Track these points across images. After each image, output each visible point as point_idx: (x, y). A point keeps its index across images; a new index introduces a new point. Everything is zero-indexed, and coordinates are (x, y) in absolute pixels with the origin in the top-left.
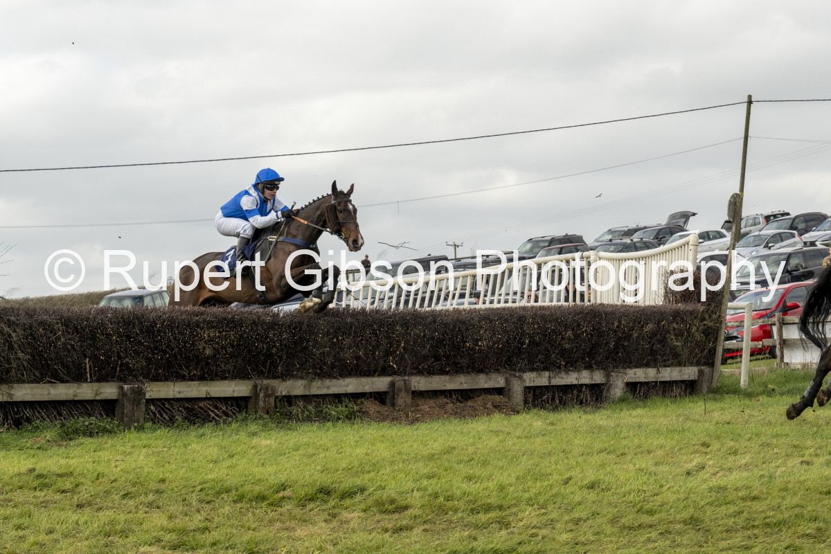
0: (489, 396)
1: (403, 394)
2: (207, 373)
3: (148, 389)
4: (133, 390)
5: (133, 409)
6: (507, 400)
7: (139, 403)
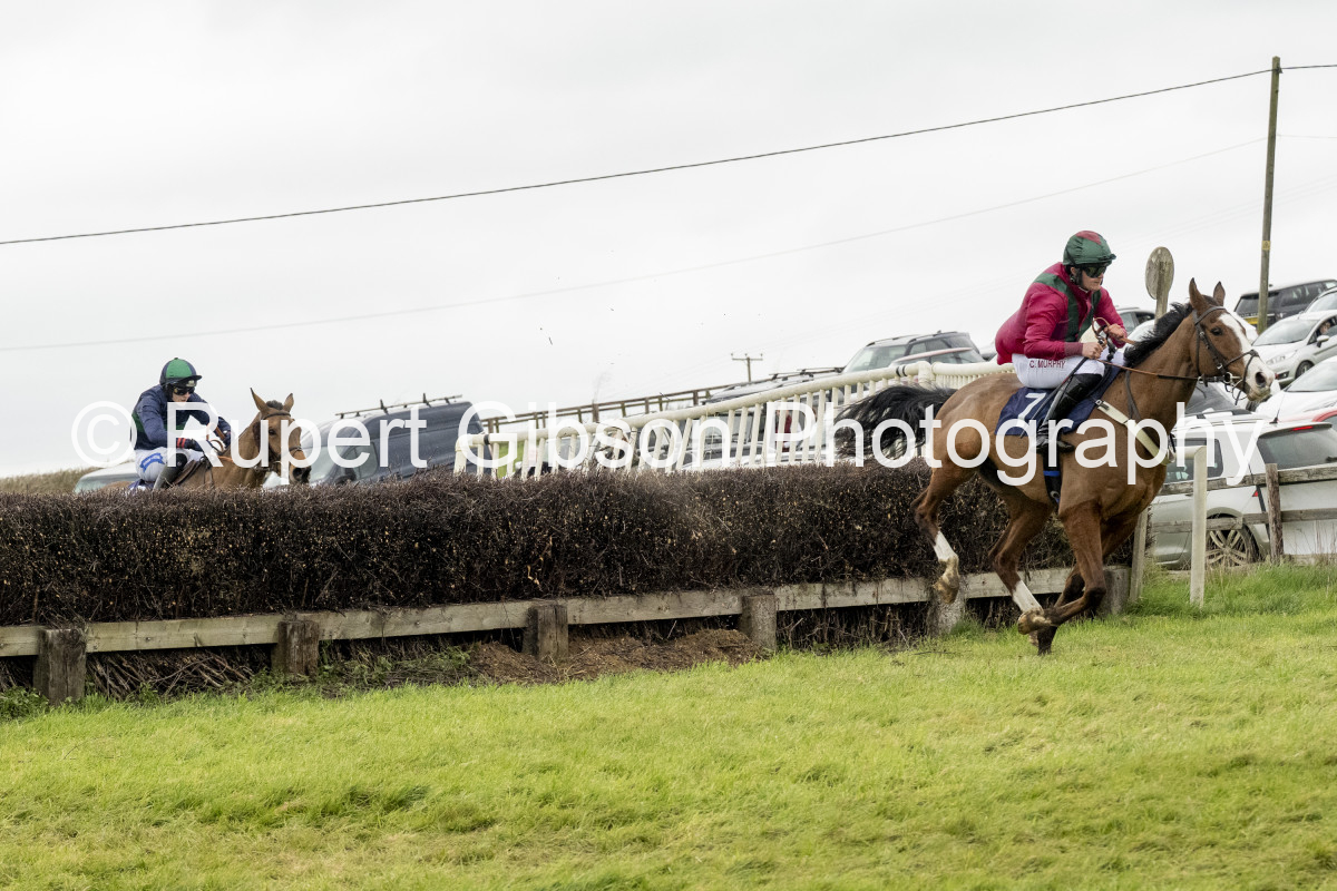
0: (712, 632)
1: (552, 631)
2: (195, 605)
3: (91, 635)
4: (63, 637)
5: (64, 671)
6: (745, 637)
7: (75, 661)
